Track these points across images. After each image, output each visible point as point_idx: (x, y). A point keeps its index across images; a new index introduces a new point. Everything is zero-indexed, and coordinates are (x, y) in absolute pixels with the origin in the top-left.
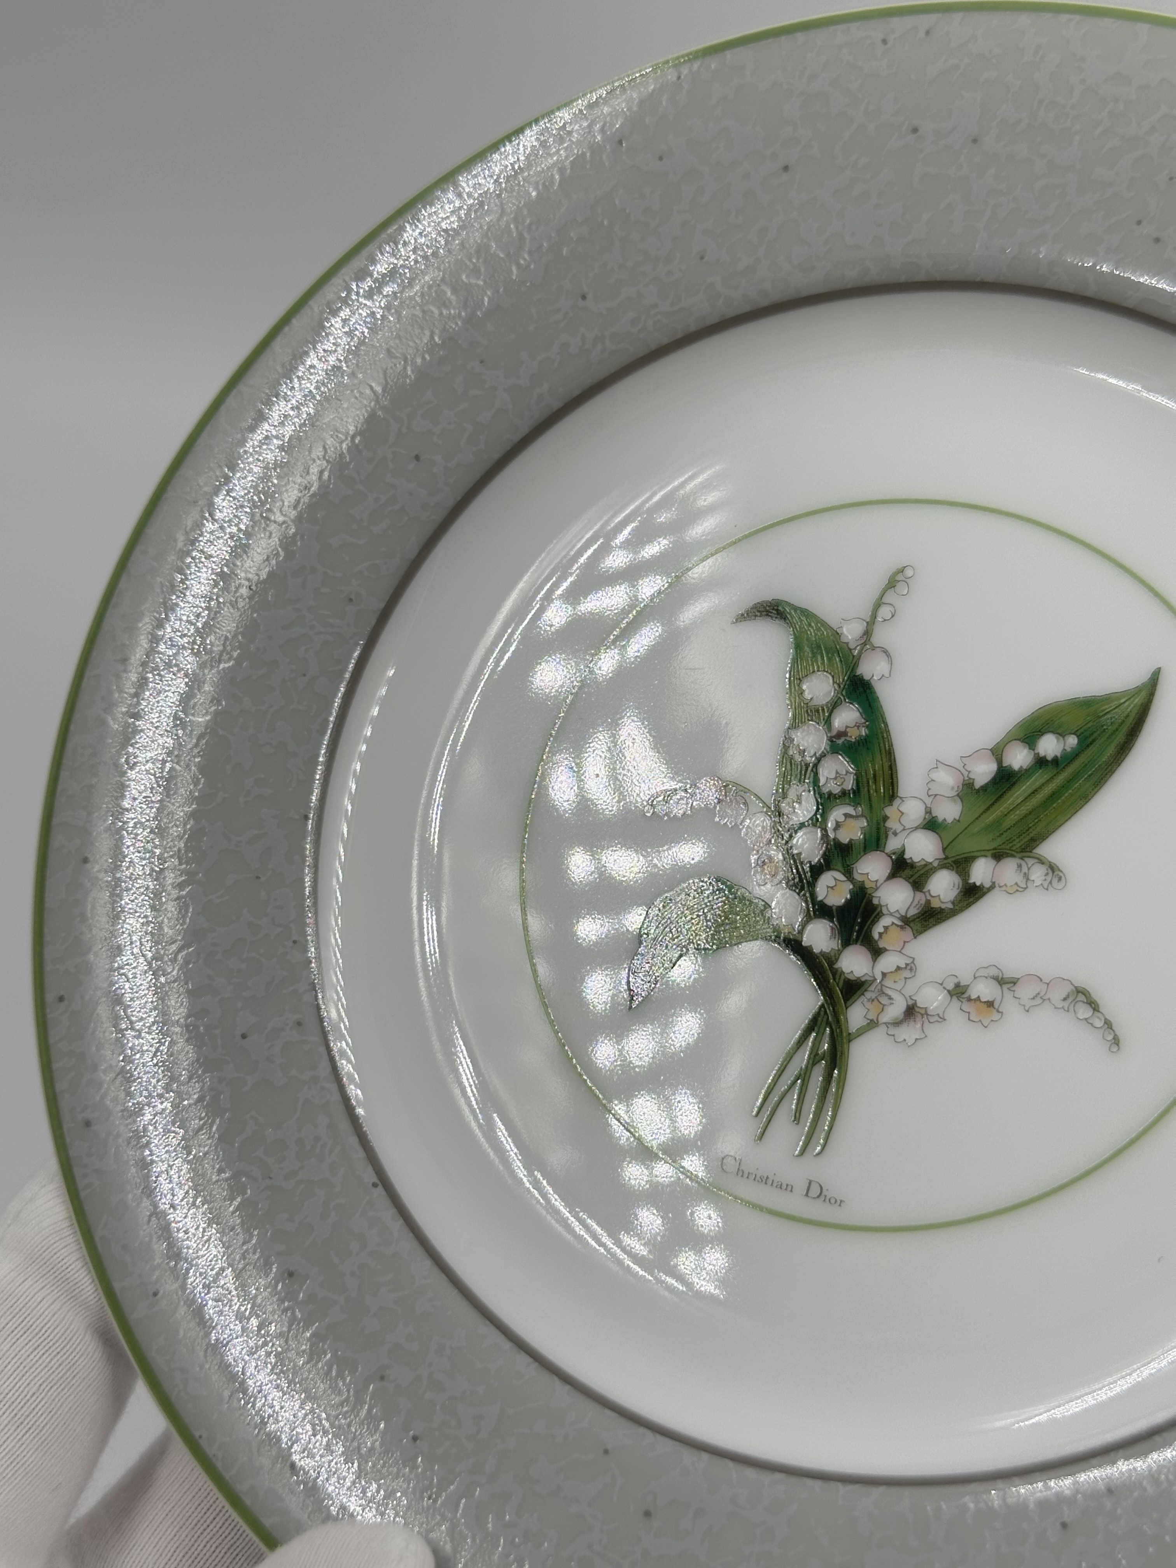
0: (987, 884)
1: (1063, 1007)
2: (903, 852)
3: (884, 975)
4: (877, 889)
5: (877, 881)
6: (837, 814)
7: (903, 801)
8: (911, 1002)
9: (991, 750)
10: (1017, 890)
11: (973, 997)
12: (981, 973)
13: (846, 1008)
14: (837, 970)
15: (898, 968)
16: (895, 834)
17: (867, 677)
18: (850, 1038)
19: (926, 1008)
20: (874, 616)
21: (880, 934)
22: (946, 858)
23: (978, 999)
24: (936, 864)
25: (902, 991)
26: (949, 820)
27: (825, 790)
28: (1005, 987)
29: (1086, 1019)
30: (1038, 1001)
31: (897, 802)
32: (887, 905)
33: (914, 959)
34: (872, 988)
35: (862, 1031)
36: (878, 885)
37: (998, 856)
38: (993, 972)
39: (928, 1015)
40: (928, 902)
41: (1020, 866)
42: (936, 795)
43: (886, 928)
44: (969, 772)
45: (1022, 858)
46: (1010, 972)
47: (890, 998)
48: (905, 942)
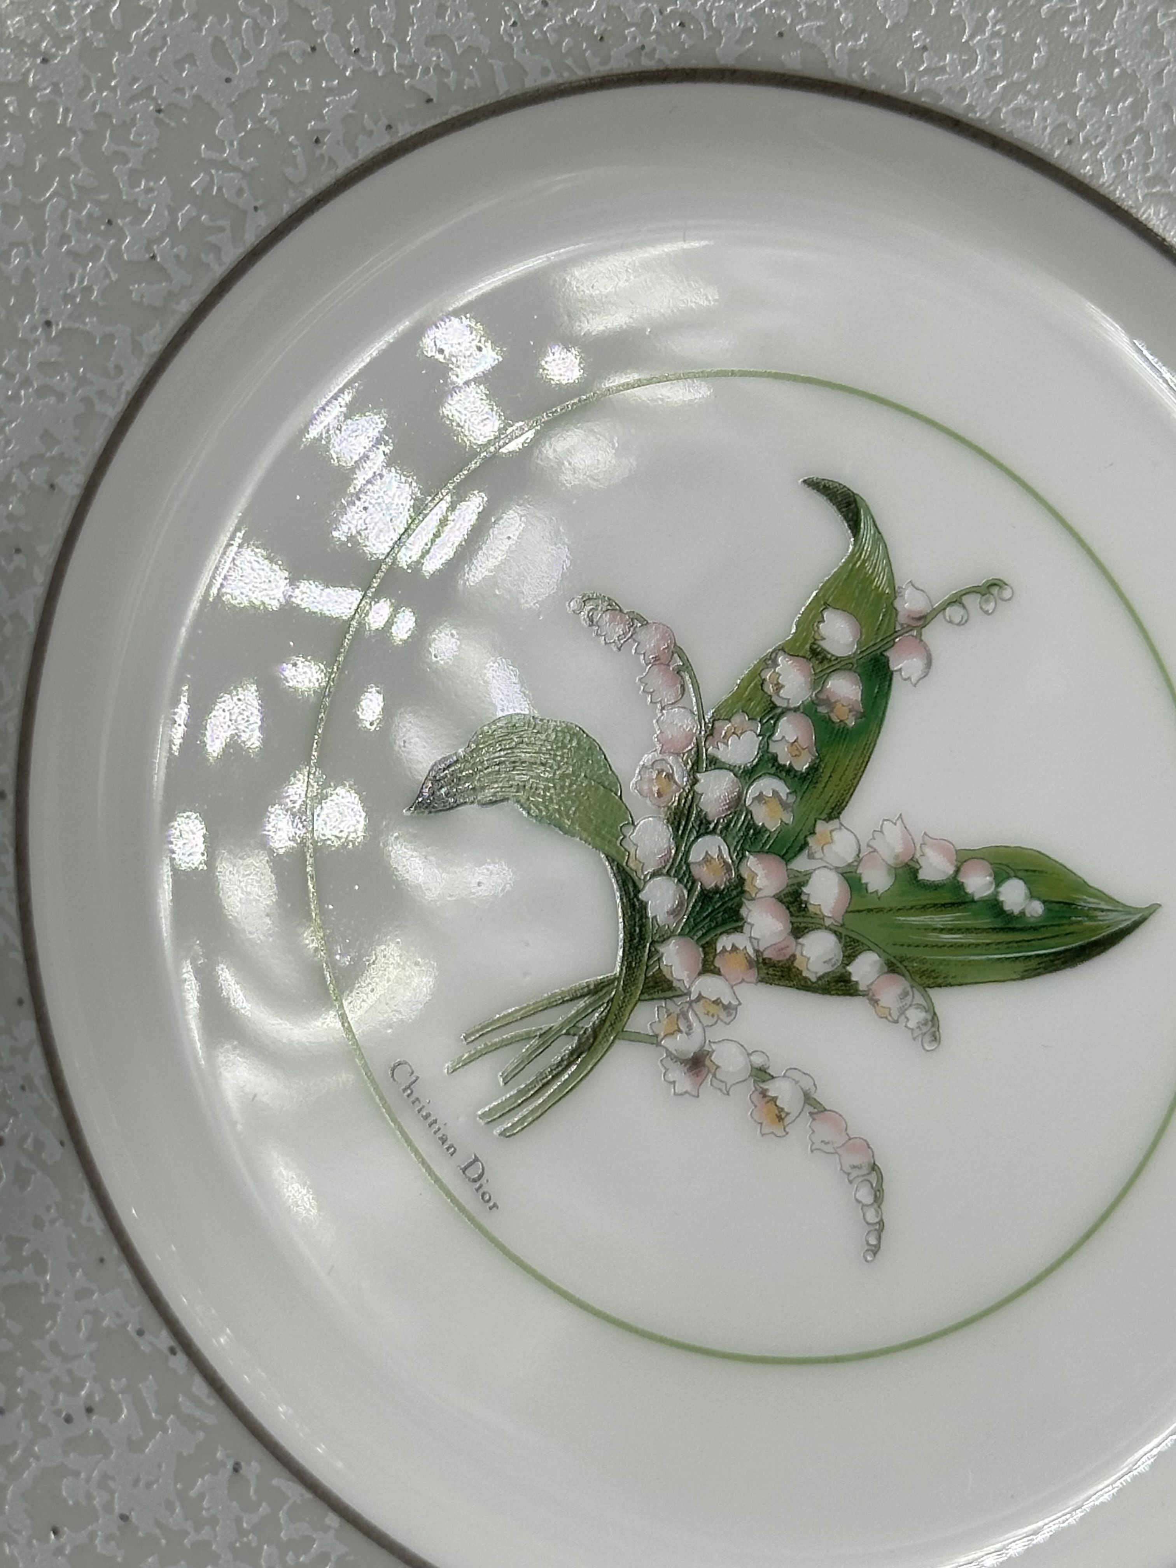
0: (862, 987)
1: (849, 1174)
2: (805, 883)
3: (700, 997)
4: (753, 899)
5: (760, 890)
6: (768, 785)
7: (840, 829)
8: (707, 1048)
9: (956, 851)
10: (886, 1018)
11: (771, 1094)
12: (796, 1075)
13: (639, 1000)
14: (657, 951)
15: (717, 1002)
16: (811, 856)
17: (893, 666)
18: (622, 1034)
19: (718, 1067)
20: (942, 608)
21: (724, 949)
22: (842, 925)
23: (774, 1100)
24: (828, 922)
25: (707, 1029)
26: (871, 890)
27: (773, 748)
28: (808, 1109)
29: (863, 1206)
30: (828, 1148)
31: (834, 824)
32: (752, 925)
33: (740, 1004)
34: (679, 1001)
35: (638, 1038)
36: (758, 896)
37: (892, 967)
38: (806, 1084)
39: (714, 1076)
40: (793, 957)
41: (905, 995)
42: (875, 851)
43: (734, 948)
44: (923, 855)
45: (912, 987)
46: (822, 1097)
47: (690, 1027)
48: (743, 980)
